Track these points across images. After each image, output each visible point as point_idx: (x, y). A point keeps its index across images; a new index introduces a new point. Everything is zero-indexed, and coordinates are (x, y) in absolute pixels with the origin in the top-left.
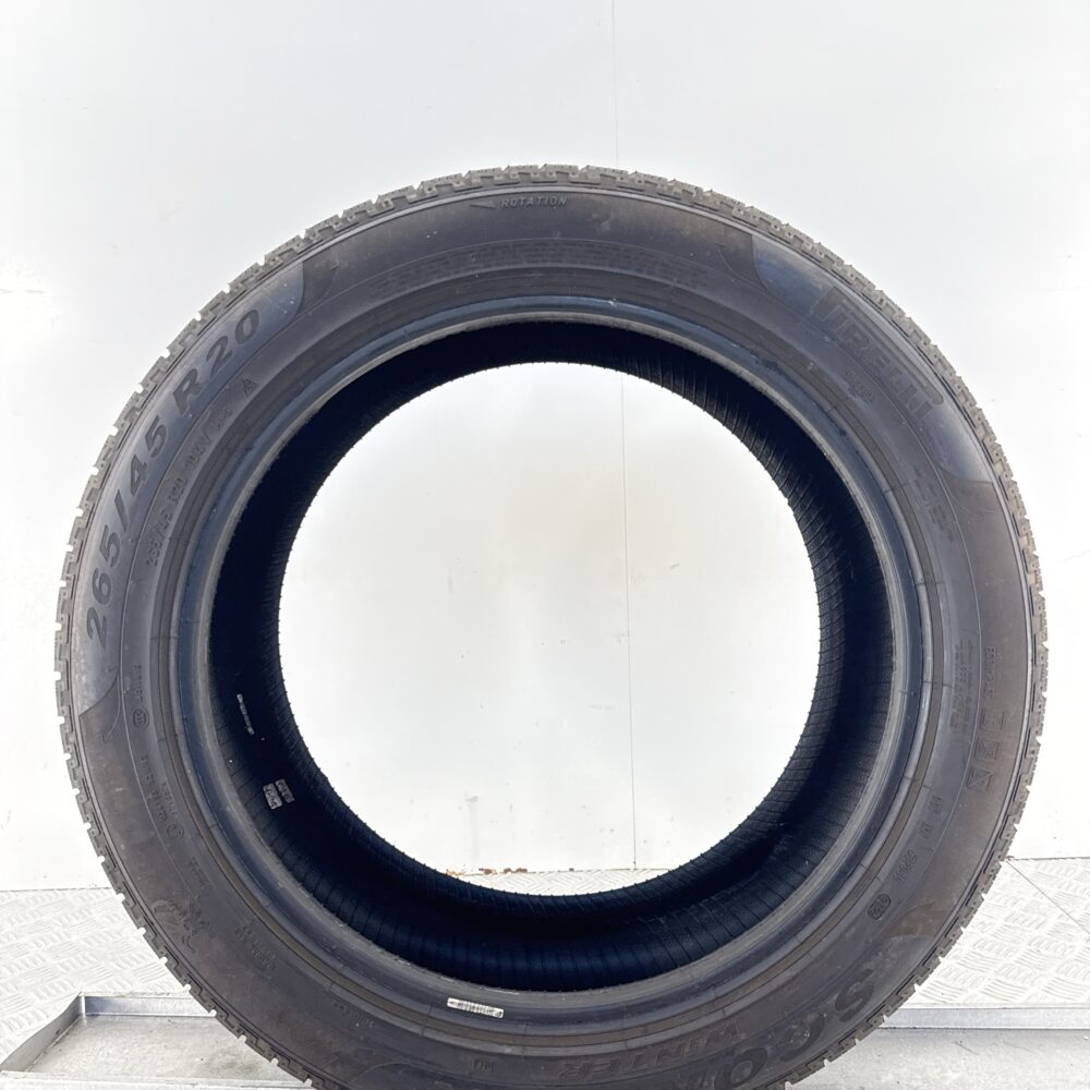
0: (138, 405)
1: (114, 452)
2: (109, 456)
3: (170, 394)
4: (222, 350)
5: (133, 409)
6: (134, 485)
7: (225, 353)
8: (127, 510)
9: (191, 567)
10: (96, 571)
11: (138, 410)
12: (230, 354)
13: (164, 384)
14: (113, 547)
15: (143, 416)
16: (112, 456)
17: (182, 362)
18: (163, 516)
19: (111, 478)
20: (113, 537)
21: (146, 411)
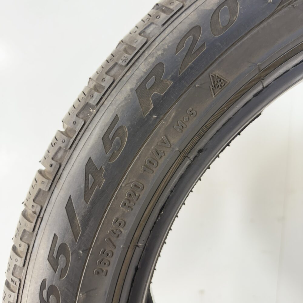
0: (93, 102)
1: (66, 151)
2: (60, 155)
3: (131, 90)
4: (195, 41)
5: (87, 106)
6: (87, 191)
7: (198, 44)
8: (78, 219)
9: (137, 269)
10: (44, 283)
11: (93, 107)
12: (203, 46)
13: (125, 79)
14: (62, 259)
15: (99, 115)
16: (62, 158)
17: (147, 54)
18: (117, 223)
19: (61, 181)
20: (63, 247)
21: (103, 109)
